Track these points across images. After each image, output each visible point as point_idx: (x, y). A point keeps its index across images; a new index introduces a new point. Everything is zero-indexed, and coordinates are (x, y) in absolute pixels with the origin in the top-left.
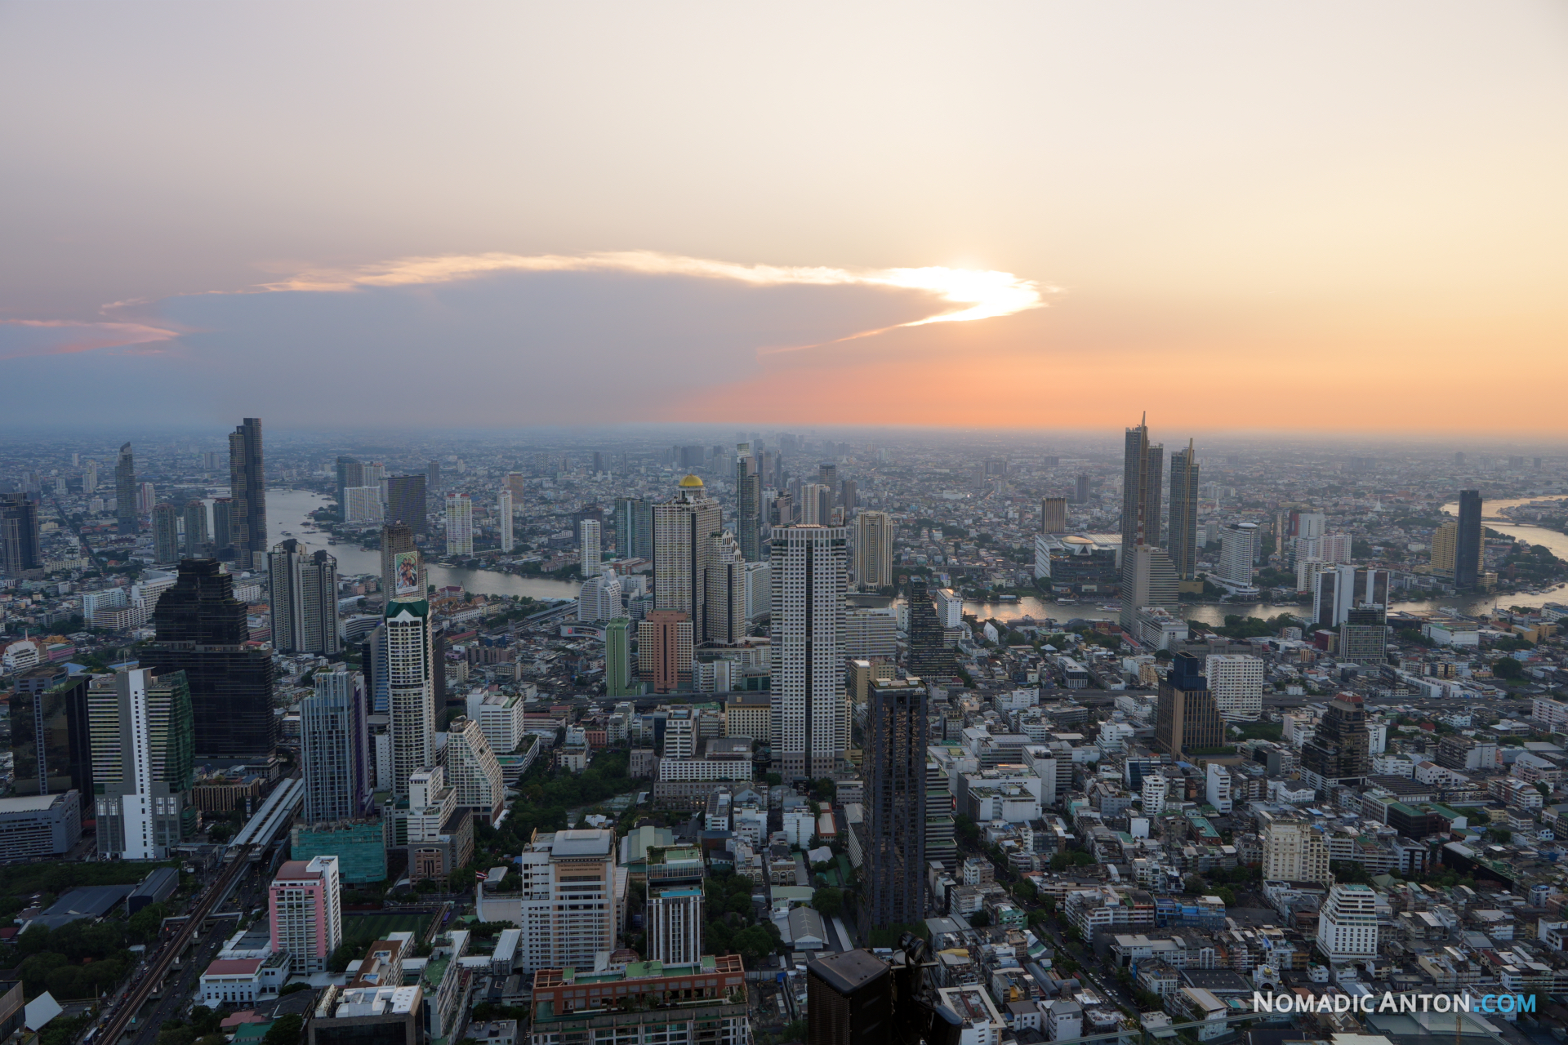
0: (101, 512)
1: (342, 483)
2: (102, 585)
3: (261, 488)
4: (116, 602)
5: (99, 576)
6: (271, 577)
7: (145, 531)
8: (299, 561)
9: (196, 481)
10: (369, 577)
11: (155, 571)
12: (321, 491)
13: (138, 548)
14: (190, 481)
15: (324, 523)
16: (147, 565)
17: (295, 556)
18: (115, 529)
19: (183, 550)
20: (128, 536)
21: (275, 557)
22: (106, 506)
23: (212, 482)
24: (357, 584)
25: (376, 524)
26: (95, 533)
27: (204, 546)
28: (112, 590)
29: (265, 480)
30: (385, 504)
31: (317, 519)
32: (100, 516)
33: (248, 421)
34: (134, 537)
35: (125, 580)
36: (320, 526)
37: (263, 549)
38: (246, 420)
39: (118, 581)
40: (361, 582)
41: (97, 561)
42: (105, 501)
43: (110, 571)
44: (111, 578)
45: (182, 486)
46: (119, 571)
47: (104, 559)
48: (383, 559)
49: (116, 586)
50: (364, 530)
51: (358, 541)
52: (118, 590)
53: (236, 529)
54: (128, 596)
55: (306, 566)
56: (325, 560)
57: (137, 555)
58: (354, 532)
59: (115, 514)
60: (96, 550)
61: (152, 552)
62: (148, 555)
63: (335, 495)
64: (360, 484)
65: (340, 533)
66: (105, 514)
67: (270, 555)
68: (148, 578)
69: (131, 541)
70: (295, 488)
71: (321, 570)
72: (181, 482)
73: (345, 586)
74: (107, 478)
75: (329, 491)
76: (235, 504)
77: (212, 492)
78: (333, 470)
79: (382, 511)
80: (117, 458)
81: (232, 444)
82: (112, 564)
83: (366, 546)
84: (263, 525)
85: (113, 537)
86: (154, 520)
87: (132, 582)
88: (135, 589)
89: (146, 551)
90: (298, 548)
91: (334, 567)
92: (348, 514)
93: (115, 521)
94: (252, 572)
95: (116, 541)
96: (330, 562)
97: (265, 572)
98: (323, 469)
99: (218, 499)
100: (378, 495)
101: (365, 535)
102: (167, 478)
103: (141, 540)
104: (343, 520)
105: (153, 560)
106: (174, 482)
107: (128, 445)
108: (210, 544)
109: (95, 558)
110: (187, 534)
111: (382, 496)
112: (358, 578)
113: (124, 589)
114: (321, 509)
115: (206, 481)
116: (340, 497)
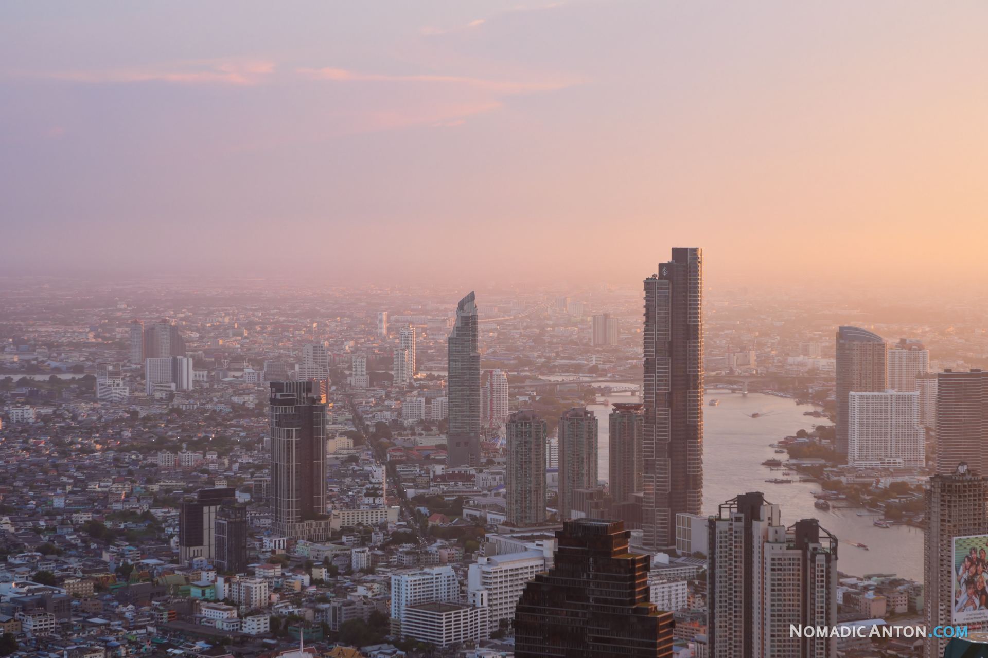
0: (421, 422)
1: (844, 380)
2: (421, 560)
3: (696, 387)
4: (443, 595)
5: (416, 542)
6: (712, 567)
7: (490, 462)
8: (766, 540)
9: (577, 369)
10: (897, 583)
11: (503, 540)
12: (802, 397)
13: (478, 493)
14: (566, 370)
15: (807, 463)
16: (491, 528)
17: (759, 528)
18: (442, 456)
19: (553, 503)
20: (462, 469)
21: (721, 527)
22: (428, 412)
23: (604, 372)
24: (870, 595)
25: (908, 471)
26: (409, 461)
27: (591, 496)
28: (437, 570)
29: (703, 373)
30: (928, 430)
31: (793, 455)
32: (418, 429)
33: (678, 253)
34: (472, 471)
35: (457, 552)
36: (800, 469)
37: (696, 510)
38: (676, 252)
39: (445, 553)
40: (879, 590)
41: (412, 513)
42: (428, 401)
43: (433, 534)
44: (433, 548)
45: (553, 378)
46: (447, 534)
47: (424, 510)
48: (928, 547)
49: (441, 563)
50: (886, 482)
51: (872, 506)
52: (447, 570)
53: (648, 466)
54: (461, 584)
55: (779, 550)
56: (816, 539)
57: (477, 507)
58: (866, 486)
59: (442, 426)
60: (411, 493)
61: (501, 501)
62: (497, 508)
63: (828, 406)
64: (880, 387)
65: (837, 486)
66: (426, 425)
67: (712, 523)
68: (493, 552)
69: (467, 478)
70: (753, 390)
71: (808, 560)
72: (551, 370)
73: (847, 596)
74: (431, 359)
75: (817, 398)
76: (649, 418)
77: (606, 392)
78: (825, 355)
79: (922, 443)
80: (451, 321)
81: (649, 298)
82: (436, 521)
83: (888, 516)
84: (698, 462)
85: (439, 469)
86: (509, 442)
87: (467, 560)
88: (474, 571)
89: (491, 499)
90: (765, 512)
91: (831, 556)
92: (854, 448)
93: (443, 440)
94: (672, 553)
95: (445, 478)
96: (825, 544)
97: (699, 556)
98: (806, 353)
99: (618, 406)
100: (916, 408)
101: (886, 493)
102: (528, 363)
103: (485, 478)
104: (843, 458)
105: (502, 518)
106: (542, 369)
107: (471, 297)
108: (600, 494)
109: (408, 507)
110: (562, 470)
111: (922, 413)
112: (873, 582)
113: (456, 569)
114: (802, 434)
115: (593, 370)
116: (841, 411)
